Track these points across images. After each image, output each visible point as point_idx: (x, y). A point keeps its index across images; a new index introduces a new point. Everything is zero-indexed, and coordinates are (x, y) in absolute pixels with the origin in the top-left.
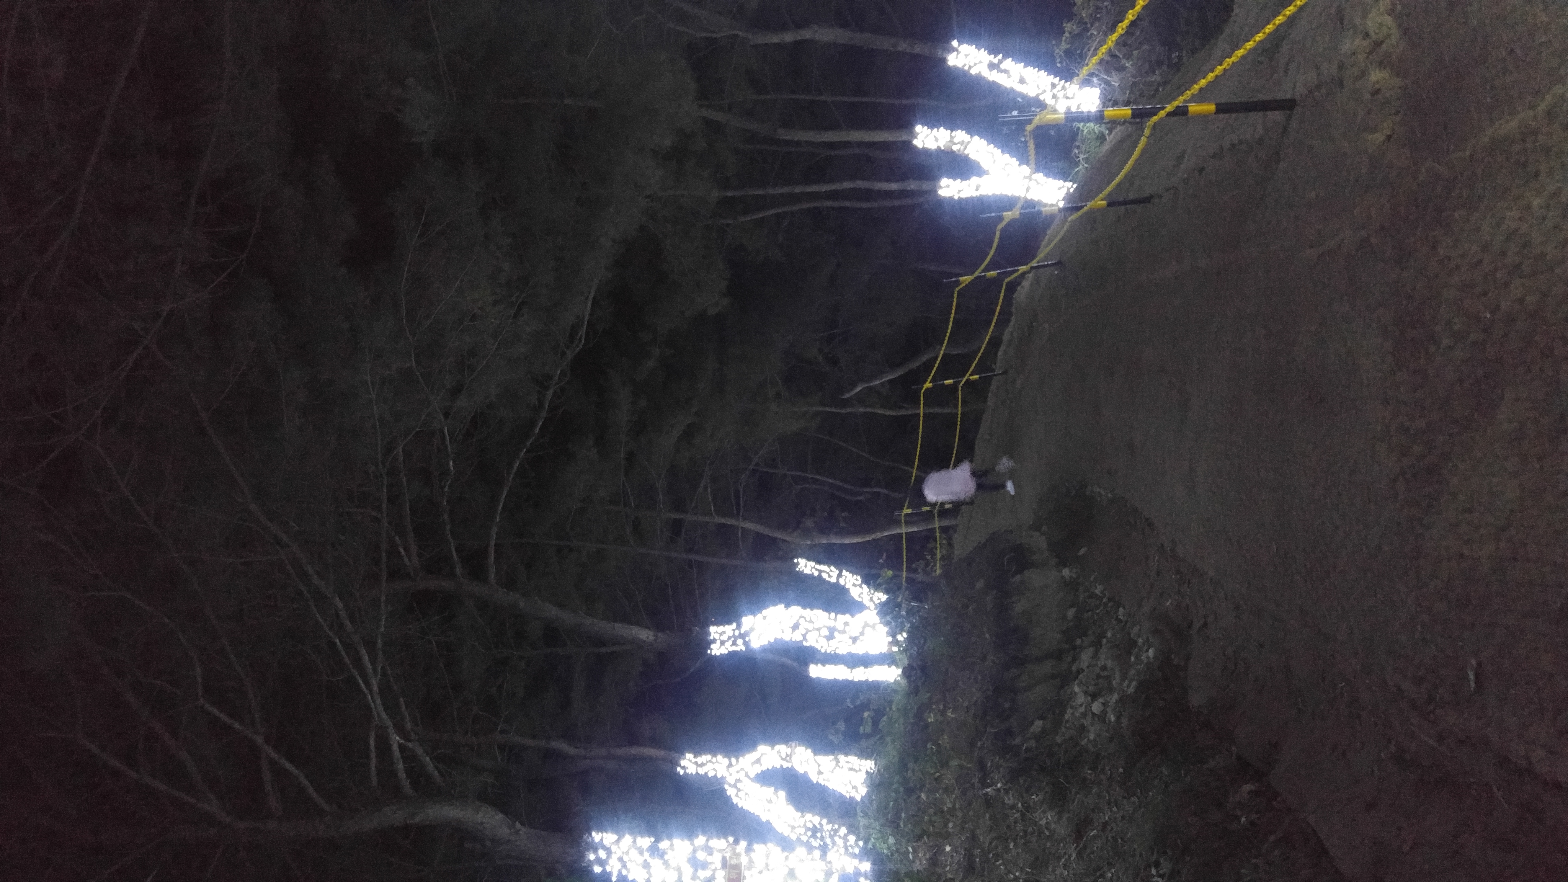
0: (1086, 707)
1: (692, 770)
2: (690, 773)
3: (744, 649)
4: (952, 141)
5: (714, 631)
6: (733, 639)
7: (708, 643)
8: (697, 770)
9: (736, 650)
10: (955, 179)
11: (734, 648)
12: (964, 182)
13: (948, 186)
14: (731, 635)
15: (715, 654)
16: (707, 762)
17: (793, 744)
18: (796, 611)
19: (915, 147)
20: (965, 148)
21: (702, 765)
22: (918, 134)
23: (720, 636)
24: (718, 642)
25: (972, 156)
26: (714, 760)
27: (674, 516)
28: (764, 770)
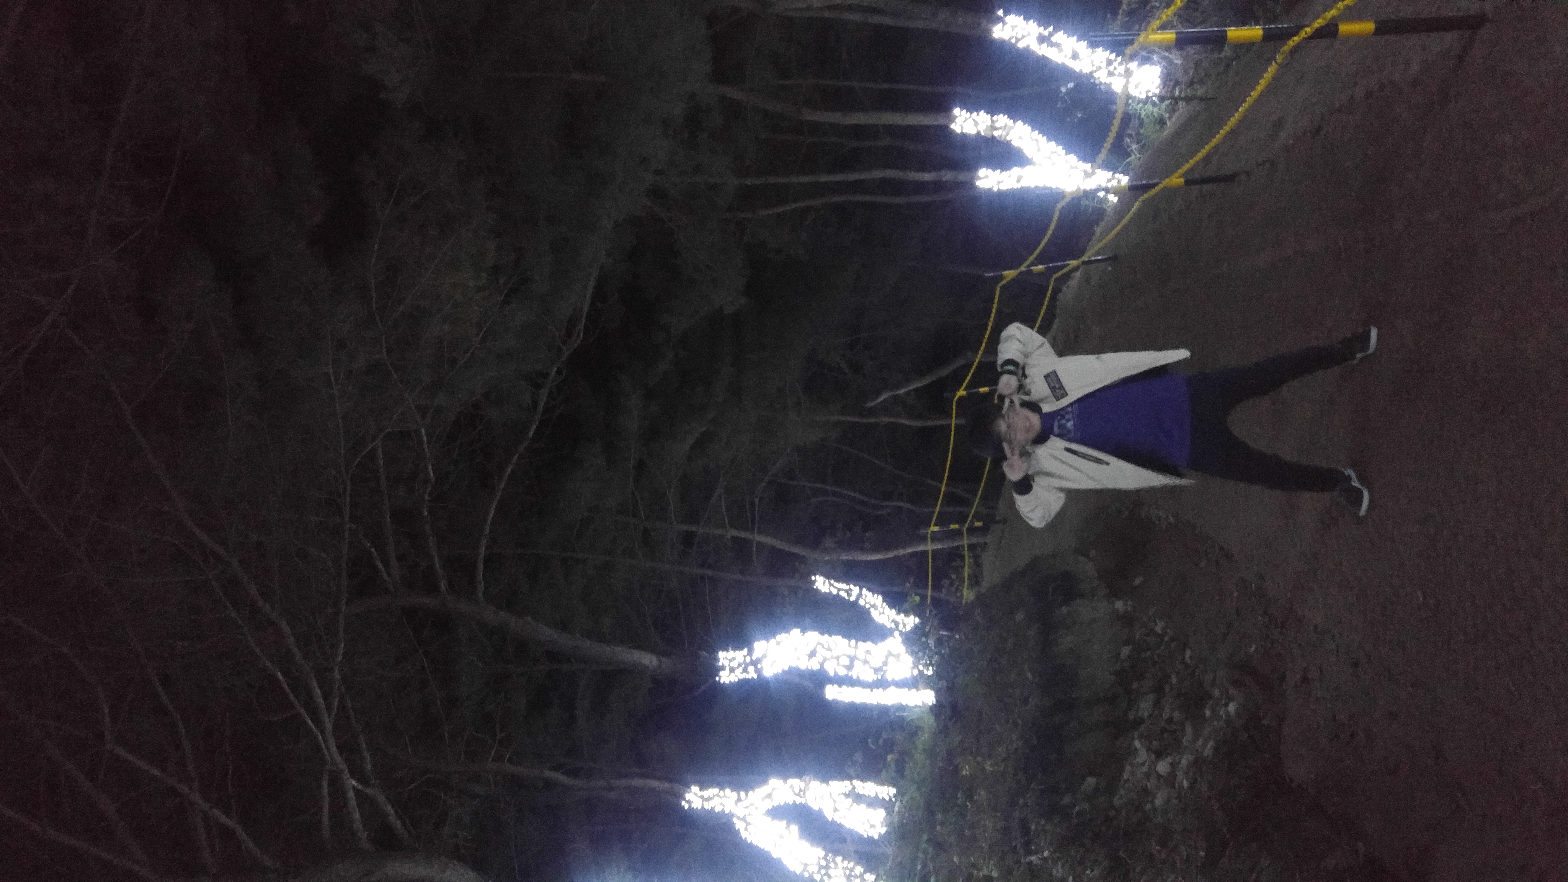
0: (1150, 768)
1: (697, 804)
2: (695, 808)
3: (755, 677)
4: (993, 128)
5: (724, 657)
6: (743, 666)
7: (716, 670)
8: (703, 805)
9: (747, 677)
10: (994, 169)
11: (745, 676)
12: (1004, 173)
13: (986, 177)
14: (742, 661)
15: (724, 682)
16: (714, 796)
17: (808, 778)
18: (813, 637)
19: (952, 132)
20: (1007, 134)
21: (709, 799)
22: (956, 117)
23: (730, 662)
24: (728, 669)
25: (1016, 143)
26: (722, 793)
27: (685, 527)
28: (775, 806)
